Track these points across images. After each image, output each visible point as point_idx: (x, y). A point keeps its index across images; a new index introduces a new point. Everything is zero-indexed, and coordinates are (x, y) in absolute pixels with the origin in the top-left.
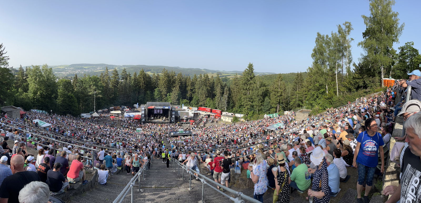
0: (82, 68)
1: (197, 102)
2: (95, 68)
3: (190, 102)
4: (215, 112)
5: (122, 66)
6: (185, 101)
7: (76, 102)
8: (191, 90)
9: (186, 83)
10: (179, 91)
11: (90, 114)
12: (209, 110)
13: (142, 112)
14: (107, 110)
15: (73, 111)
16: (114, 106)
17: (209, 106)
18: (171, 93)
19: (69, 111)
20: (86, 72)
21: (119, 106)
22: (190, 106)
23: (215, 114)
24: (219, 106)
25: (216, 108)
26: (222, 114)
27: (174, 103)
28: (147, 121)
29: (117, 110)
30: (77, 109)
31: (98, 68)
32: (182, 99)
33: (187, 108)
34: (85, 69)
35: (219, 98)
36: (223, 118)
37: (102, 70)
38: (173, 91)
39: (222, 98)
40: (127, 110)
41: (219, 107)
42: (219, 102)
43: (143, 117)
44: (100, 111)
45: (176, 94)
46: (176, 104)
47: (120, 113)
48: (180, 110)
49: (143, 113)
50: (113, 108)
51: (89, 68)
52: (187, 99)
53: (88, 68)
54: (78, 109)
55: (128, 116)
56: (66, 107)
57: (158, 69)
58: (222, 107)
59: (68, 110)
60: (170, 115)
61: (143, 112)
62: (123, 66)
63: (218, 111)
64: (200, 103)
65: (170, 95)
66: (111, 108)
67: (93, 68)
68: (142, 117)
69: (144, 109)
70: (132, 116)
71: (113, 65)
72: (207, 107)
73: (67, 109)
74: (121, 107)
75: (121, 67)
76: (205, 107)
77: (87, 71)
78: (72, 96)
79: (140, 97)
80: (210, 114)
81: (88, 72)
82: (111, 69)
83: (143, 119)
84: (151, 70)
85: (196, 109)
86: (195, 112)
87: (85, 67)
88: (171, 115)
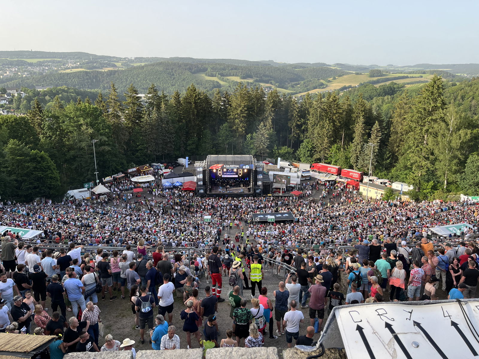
0: (22, 61)
1: (309, 152)
2: (59, 62)
3: (295, 152)
4: (347, 176)
5: (133, 58)
6: (284, 149)
7: (54, 169)
8: (299, 127)
9: (287, 111)
10: (272, 129)
11: (86, 189)
12: (334, 170)
13: (198, 176)
14: (123, 175)
15: (50, 188)
16: (136, 164)
17: (336, 162)
18: (254, 134)
19: (41, 190)
20: (35, 73)
21: (148, 165)
22: (295, 159)
23: (346, 180)
24: (357, 162)
25: (351, 167)
26: (363, 182)
27: (261, 154)
28: (208, 192)
29: (145, 174)
30: (59, 183)
31: (67, 63)
32: (277, 146)
33: (289, 165)
34: (31, 64)
35: (359, 146)
36: (364, 189)
37: (81, 67)
38: (258, 129)
39: (365, 145)
40: (165, 173)
41: (357, 165)
42: (358, 155)
43: (200, 186)
44: (108, 179)
45: (266, 136)
46: (266, 155)
47: (153, 181)
48: (274, 170)
49: (200, 179)
50: (134, 169)
51: (44, 62)
52: (289, 147)
53: (40, 64)
54: (61, 182)
55: (170, 185)
56: (31, 183)
57: (222, 67)
58: (365, 165)
59: (37, 190)
60: (253, 181)
61: (201, 176)
62: (136, 58)
63: (355, 173)
64: (316, 156)
65: (252, 138)
66: (130, 171)
67: (53, 62)
68: (198, 185)
69: (201, 169)
70: (178, 184)
71: (110, 57)
72: (329, 163)
73: (35, 188)
74: (151, 166)
75: (131, 61)
76: (326, 163)
77: (37, 70)
78: (42, 157)
79: (190, 142)
80: (337, 178)
81: (42, 74)
82: (106, 67)
83: (201, 189)
84: (207, 70)
85: (307, 167)
86: (304, 175)
87: (29, 61)
88: (256, 180)
